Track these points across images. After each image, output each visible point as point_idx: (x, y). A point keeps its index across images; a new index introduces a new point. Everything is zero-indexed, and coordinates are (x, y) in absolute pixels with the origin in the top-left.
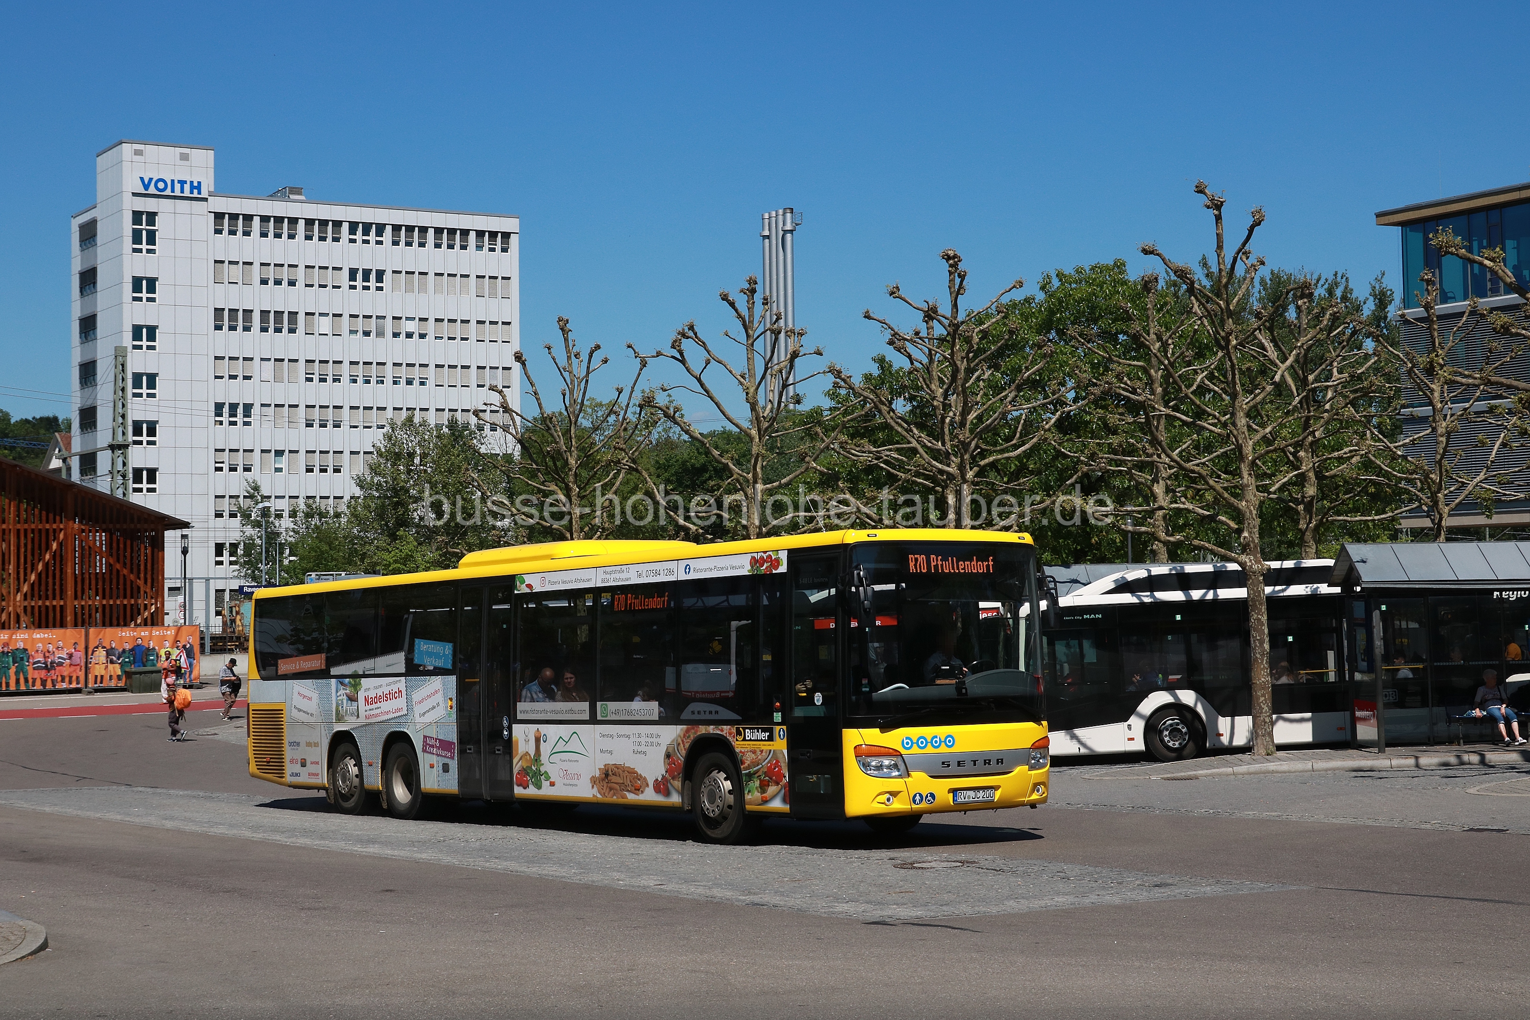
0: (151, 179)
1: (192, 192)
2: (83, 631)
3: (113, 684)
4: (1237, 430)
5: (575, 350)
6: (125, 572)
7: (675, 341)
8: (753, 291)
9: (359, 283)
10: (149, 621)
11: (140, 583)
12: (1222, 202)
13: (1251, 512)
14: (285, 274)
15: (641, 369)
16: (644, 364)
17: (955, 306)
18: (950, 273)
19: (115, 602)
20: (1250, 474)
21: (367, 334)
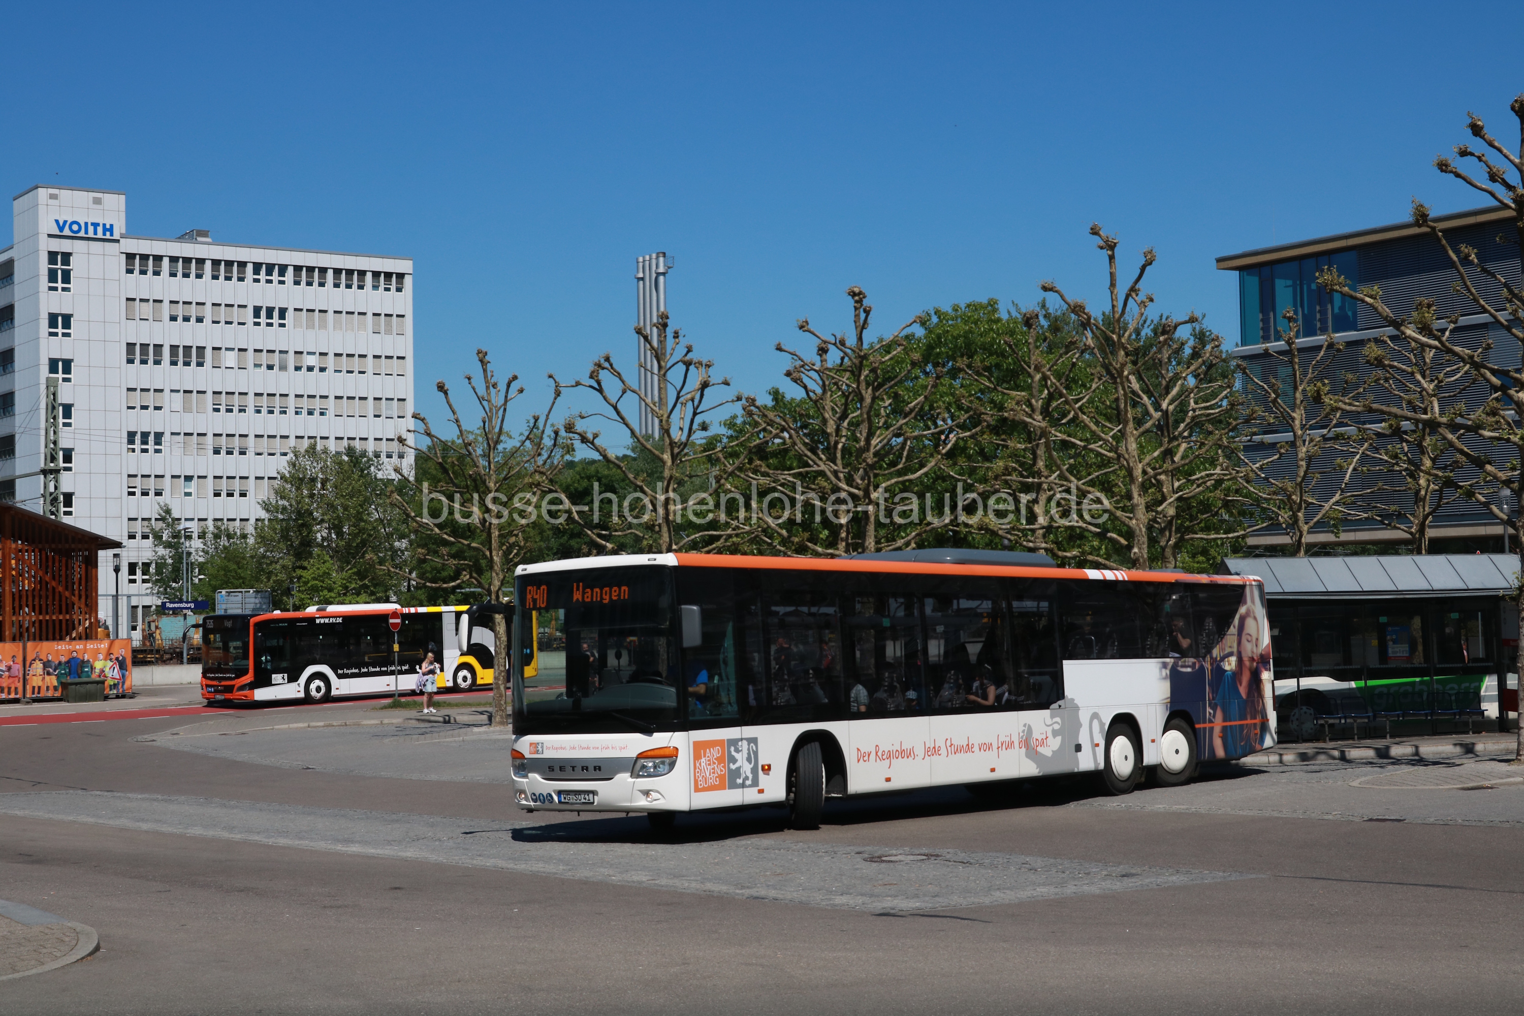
0: (65, 222)
1: (104, 234)
2: (21, 644)
3: (50, 694)
4: (1129, 454)
5: (493, 380)
6: (60, 589)
7: (593, 372)
8: (665, 325)
9: (263, 319)
10: (84, 636)
11: (75, 599)
12: (1115, 244)
13: (1140, 529)
14: (193, 311)
15: (555, 399)
16: (558, 394)
17: (860, 339)
18: (856, 308)
19: (51, 617)
20: (1140, 495)
21: (270, 367)
